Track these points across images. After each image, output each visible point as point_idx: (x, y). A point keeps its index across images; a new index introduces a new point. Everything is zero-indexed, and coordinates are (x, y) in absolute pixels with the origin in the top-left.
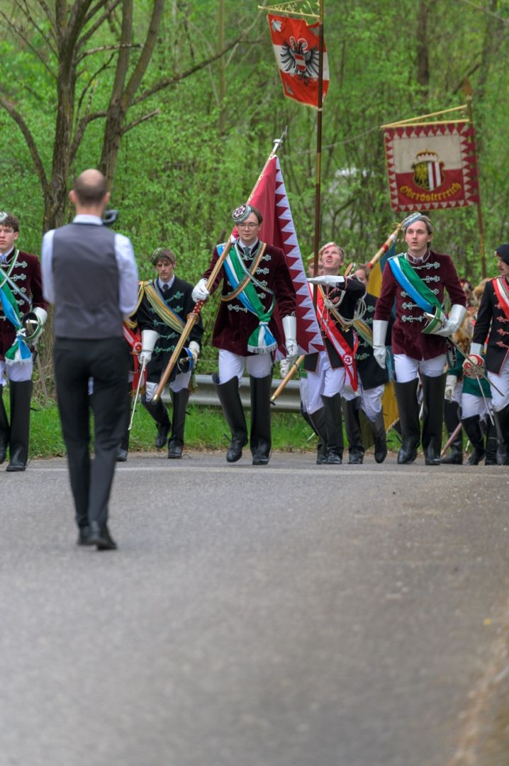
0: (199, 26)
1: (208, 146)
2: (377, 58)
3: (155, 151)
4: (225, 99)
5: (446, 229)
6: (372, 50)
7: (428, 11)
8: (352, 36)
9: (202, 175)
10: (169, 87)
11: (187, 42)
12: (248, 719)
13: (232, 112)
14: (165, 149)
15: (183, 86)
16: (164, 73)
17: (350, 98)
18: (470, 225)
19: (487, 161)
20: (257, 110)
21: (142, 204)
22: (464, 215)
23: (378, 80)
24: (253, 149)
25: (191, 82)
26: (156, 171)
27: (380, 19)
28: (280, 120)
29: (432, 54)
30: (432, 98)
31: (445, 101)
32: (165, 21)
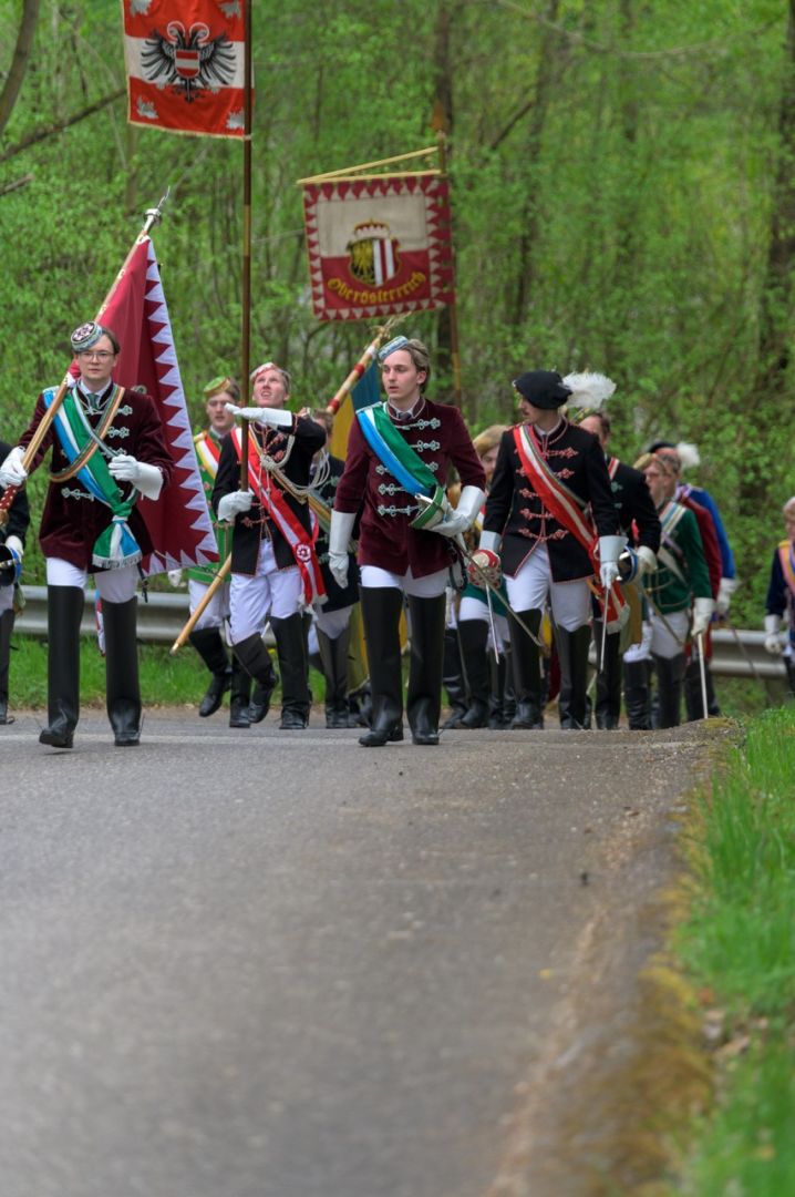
0: (94, 45)
1: (109, 231)
2: (372, 94)
3: (26, 239)
4: (136, 158)
5: (481, 360)
6: (364, 82)
7: (452, 20)
8: (333, 60)
9: (99, 278)
10: (48, 139)
11: (75, 68)
12: (172, 1128)
13: (145, 179)
14: (42, 236)
15: (69, 139)
16: (39, 117)
17: (330, 157)
18: (519, 354)
19: (544, 253)
20: (185, 176)
21: (6, 322)
22: (509, 338)
23: (375, 127)
24: (180, 237)
25: (82, 131)
26: (28, 271)
27: (377, 33)
28: (221, 191)
29: (458, 88)
30: (459, 157)
31: (478, 161)
32: (41, 36)
